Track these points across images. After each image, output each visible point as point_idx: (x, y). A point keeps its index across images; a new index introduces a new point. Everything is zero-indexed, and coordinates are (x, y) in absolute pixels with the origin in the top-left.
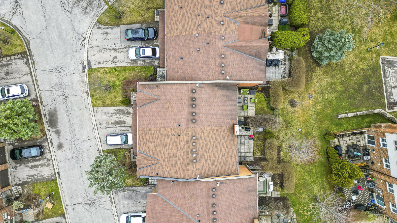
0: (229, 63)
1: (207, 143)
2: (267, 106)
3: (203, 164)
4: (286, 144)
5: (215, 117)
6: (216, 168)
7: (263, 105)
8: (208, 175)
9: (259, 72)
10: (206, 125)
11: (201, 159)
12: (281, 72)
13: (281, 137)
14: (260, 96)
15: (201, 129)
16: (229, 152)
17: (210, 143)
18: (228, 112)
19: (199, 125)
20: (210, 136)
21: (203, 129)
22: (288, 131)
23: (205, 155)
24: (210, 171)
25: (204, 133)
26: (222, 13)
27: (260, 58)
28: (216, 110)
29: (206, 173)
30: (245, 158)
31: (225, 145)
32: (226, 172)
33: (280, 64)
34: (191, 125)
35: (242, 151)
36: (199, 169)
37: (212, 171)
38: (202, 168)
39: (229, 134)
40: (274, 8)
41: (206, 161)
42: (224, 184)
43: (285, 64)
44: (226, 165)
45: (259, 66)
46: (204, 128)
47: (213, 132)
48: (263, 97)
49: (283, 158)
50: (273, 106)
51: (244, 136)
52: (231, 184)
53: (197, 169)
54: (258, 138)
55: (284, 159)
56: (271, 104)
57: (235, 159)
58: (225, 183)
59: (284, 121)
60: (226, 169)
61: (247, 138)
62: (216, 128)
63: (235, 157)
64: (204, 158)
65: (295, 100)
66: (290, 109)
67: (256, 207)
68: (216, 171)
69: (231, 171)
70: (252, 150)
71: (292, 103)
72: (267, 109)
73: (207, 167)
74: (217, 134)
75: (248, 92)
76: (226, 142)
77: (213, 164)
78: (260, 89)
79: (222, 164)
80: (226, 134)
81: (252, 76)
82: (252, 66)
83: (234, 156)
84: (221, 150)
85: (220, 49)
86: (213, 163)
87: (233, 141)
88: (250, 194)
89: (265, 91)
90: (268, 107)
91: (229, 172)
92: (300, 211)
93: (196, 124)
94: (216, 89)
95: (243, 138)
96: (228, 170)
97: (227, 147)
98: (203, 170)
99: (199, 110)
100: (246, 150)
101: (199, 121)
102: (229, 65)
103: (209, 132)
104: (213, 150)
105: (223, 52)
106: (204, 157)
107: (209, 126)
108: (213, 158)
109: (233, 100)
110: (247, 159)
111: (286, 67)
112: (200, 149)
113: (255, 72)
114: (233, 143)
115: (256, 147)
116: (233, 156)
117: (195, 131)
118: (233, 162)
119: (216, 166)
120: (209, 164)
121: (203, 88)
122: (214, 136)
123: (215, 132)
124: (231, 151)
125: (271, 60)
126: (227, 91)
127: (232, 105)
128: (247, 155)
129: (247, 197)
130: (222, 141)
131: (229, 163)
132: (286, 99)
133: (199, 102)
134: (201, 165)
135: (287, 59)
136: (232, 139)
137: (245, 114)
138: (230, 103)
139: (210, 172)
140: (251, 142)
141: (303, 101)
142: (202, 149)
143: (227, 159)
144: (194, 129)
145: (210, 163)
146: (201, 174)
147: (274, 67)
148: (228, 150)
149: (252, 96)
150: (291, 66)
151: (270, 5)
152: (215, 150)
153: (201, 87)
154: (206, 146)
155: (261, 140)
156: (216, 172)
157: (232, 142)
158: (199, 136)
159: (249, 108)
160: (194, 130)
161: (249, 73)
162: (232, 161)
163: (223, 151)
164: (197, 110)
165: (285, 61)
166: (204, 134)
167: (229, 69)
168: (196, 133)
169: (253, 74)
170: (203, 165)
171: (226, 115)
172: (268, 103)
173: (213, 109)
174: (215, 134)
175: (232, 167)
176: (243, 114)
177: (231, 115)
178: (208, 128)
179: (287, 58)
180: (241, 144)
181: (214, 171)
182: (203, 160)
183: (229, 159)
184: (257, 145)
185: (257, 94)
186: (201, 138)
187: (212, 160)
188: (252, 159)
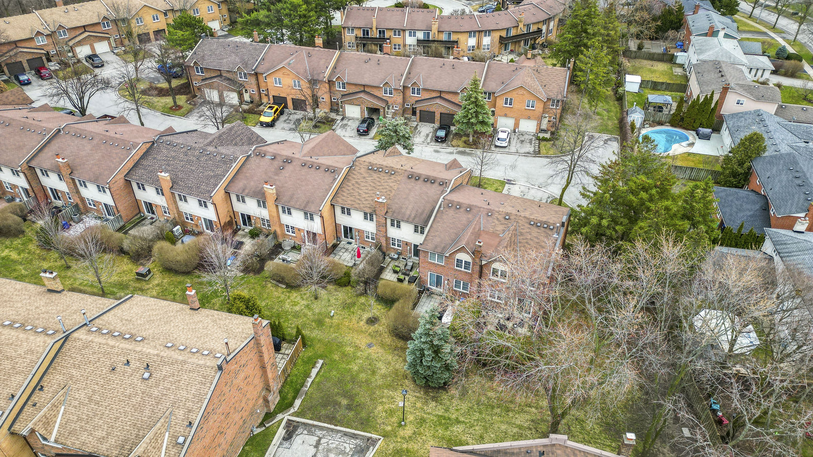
1: (381, 183)
4: (324, 295)
5: (405, 196)
6: (351, 185)
15: (399, 181)
17: (379, 186)
19: (403, 180)
20: (387, 187)
21: (398, 183)
22: (339, 303)
23: (370, 178)
25: (394, 182)
28: (411, 199)
34: (407, 174)
38: (359, 173)
41: (364, 178)
44: (348, 194)
47: (390, 190)
52: (327, 187)
57: (349, 204)
60: (344, 194)
62: (392, 195)
64: (367, 177)
68: (348, 183)
69: (339, 197)
70: (340, 262)
73: (358, 177)
76: (373, 200)
77: (357, 182)
79: (352, 191)
84: (366, 193)
85: (478, 209)
93: (406, 178)
97: (367, 200)
98: (356, 173)
99: (420, 184)
101: (409, 181)
104: (371, 186)
105: (473, 211)
107: (398, 188)
108: (363, 184)
112: (379, 176)
113: (437, 240)
115: (341, 267)
118: (346, 201)
119: (353, 185)
122: (385, 190)
123: (389, 193)
127: (410, 216)
131: (348, 197)
133: (428, 186)
134: (362, 173)
139: (350, 178)
140: (350, 265)
141: (369, 334)
144: (402, 175)
152: (370, 188)
154: (379, 181)
157: (369, 206)
158: (392, 177)
162: (349, 201)
163: (364, 195)
164: (420, 182)
166: (392, 182)
167: (451, 212)
168: (397, 176)
171: (401, 208)
173: (413, 197)
174: (386, 192)
175: (342, 199)
178: (395, 188)
182: (366, 175)
186: (390, 179)
187: (361, 183)
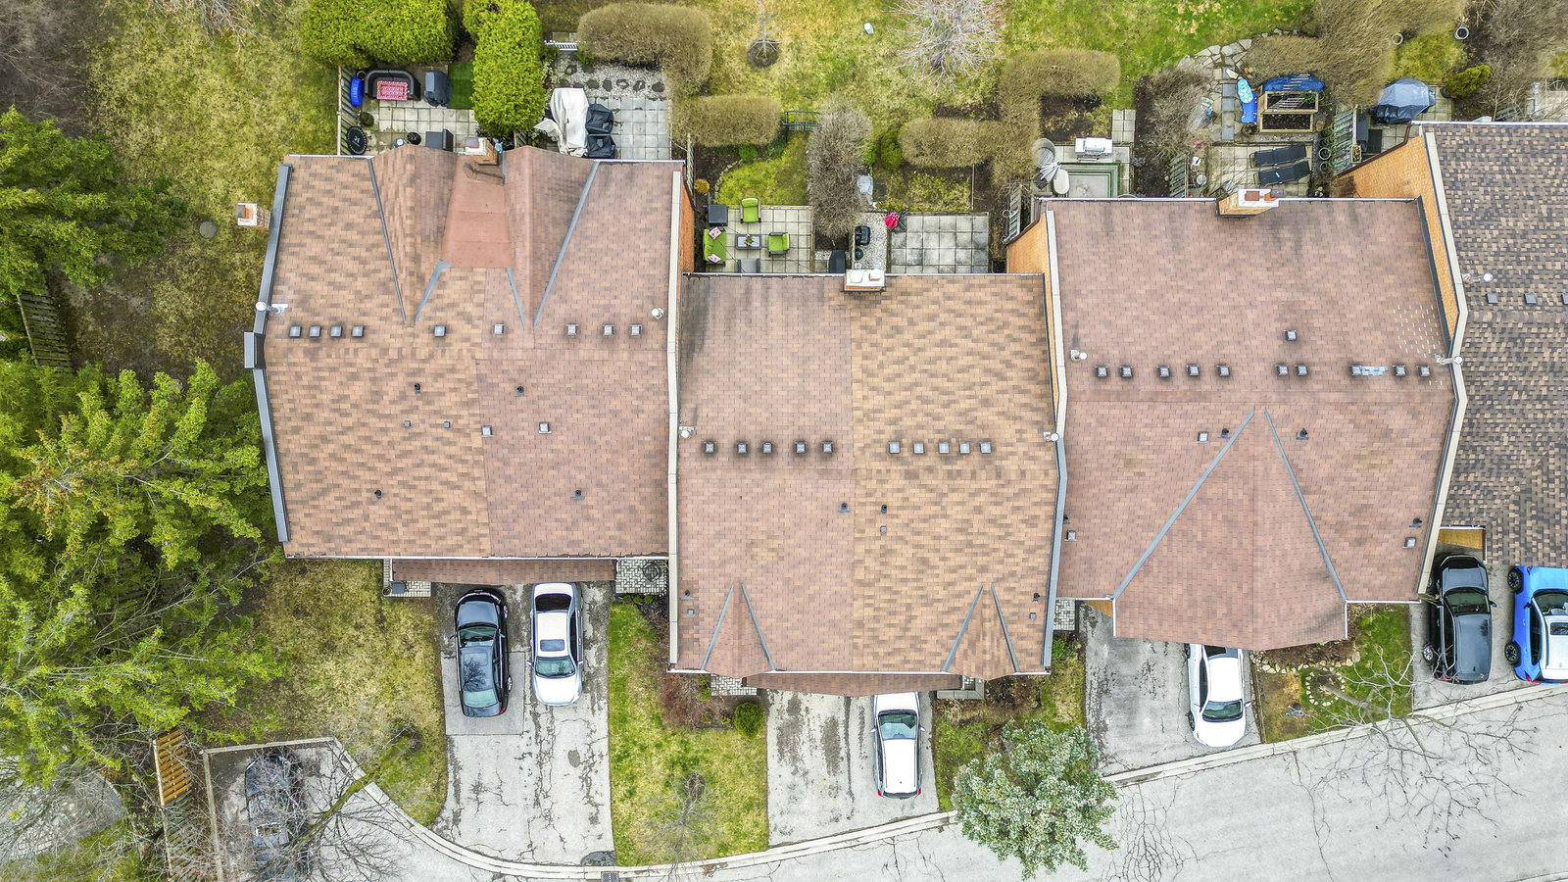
0: (598, 306)
1: (918, 398)
2: (773, 157)
3: (999, 414)
4: (925, 82)
5: (813, 366)
6: (1018, 361)
7: (767, 175)
8: (1042, 396)
9: (635, 189)
10: (845, 400)
11: (979, 423)
12: (638, 98)
13: (897, 103)
14: (731, 183)
15: (860, 421)
16: (954, 311)
17: (916, 384)
18: (795, 312)
19: (845, 428)
20: (887, 386)
21: (858, 414)
22: (873, 74)
23: (964, 405)
24: (1028, 387)
25: (875, 411)
26: (400, 331)
27: (582, 185)
28: (787, 362)
29: (1035, 403)
30: (978, 248)
31: (923, 326)
32: (1031, 323)
33: (604, 103)
34: (844, 460)
35: (949, 259)
36: (1018, 431)
37: (1030, 379)
38: (1016, 418)
39: (885, 310)
40: (384, 126)
41: (986, 403)
42: (1081, 331)
43: (607, 85)
44: (1006, 324)
45: (612, 189)
46: (857, 409)
47: (871, 375)
48: (737, 173)
49: (978, 97)
50: (772, 133)
51: (889, 252)
52: (1081, 305)
53: (1020, 440)
54: (900, 193)
55: (983, 94)
56: (763, 141)
57: (982, 286)
58: (1076, 327)
59: (833, 89)
60: (1021, 322)
61: (897, 239)
62: (858, 360)
63: (972, 286)
64: (975, 410)
65: (748, 45)
66: (784, 66)
67: (1175, 208)
68: (1029, 363)
69: (1029, 303)
70: (947, 220)
71: (763, 58)
72: (784, 159)
73: (1010, 400)
74: (880, 358)
75: (716, 231)
76: (911, 322)
77: (1001, 377)
78: (703, 185)
79: (1000, 338)
80: (879, 321)
81: (652, 217)
82: (610, 217)
83: (967, 290)
84: (943, 343)
85: (543, 341)
86: (996, 375)
87: (909, 294)
88: (1119, 229)
89: (713, 167)
90: (777, 155)
91: (1032, 311)
92: (1192, 31)
93: (841, 442)
94: (700, 360)
95: (897, 253)
96: (1024, 315)
97: (932, 318)
98: (1023, 414)
99: (783, 428)
100: (947, 241)
101: (827, 430)
102: (607, 308)
103: (873, 389)
104: (944, 376)
105: (555, 332)
106: (971, 410)
107: (848, 391)
108: (976, 376)
109: (748, 291)
110: (983, 238)
111: (618, 82)
112: (940, 425)
113: (634, 203)
114: (919, 293)
115: (935, 203)
116: (968, 294)
117: (867, 446)
118: (995, 294)
119: (1009, 364)
120: (998, 392)
121: (696, 410)
122: (888, 371)
123: (872, 365)
124: (951, 302)
125: (588, 139)
126: (710, 317)
127: (766, 298)
128: (964, 238)
129: (1133, 241)
130: (907, 336)
131: (997, 311)
132: (743, 82)
133: (752, 428)
134: (1001, 421)
135: (588, 77)
136: (900, 298)
137: (803, 244)
138: (756, 303)
139: (1031, 387)
140: (913, 222)
141: (753, 16)
142: (938, 418)
143: (982, 319)
144: (860, 449)
145: (995, 388)
146: (1037, 423)
147: (616, 129)
148: (943, 317)
149: (732, 215)
150: (615, 62)
151: (373, 142)
152: (943, 366)
153: (695, 418)
154: (926, 401)
155: (906, 182)
156: (1031, 365)
157: (914, 299)
158: (889, 431)
159: (779, 228)
160: (862, 450)
161: (639, 226)
162: (988, 298)
163: (948, 332)
164: (785, 438)
165: (593, 84)
166: (879, 411)
167: (625, 308)
168: (875, 441)
169: (644, 213)
170: (1003, 413)
171: (805, 319)
172: (761, 152)
173: (783, 371)
174: (881, 366)
175: (1012, 298)
176: (803, 255)
177: (805, 301)
178: (858, 392)
179: (581, 76)
180: (920, 263)
181: (1028, 370)
182: (985, 415)
183: (983, 311)
184: (928, 199)
185: (722, 198)
186: (894, 422)
187: (984, 379)
188: (982, 220)
